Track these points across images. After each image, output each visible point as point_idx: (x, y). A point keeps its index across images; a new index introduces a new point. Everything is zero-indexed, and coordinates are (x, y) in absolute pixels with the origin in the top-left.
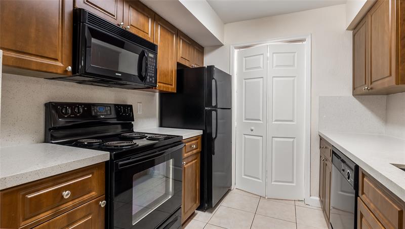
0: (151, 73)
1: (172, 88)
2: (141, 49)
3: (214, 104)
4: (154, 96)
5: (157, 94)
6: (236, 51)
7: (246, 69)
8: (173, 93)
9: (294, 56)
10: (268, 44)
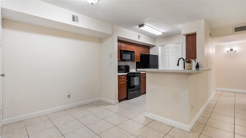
0: (133, 58)
1: (139, 61)
2: (131, 53)
3: (150, 65)
4: (134, 63)
5: (135, 62)
6: (160, 47)
7: (163, 53)
8: (139, 62)
9: (177, 49)
10: (169, 45)
